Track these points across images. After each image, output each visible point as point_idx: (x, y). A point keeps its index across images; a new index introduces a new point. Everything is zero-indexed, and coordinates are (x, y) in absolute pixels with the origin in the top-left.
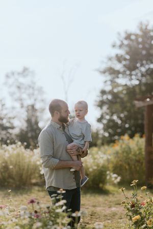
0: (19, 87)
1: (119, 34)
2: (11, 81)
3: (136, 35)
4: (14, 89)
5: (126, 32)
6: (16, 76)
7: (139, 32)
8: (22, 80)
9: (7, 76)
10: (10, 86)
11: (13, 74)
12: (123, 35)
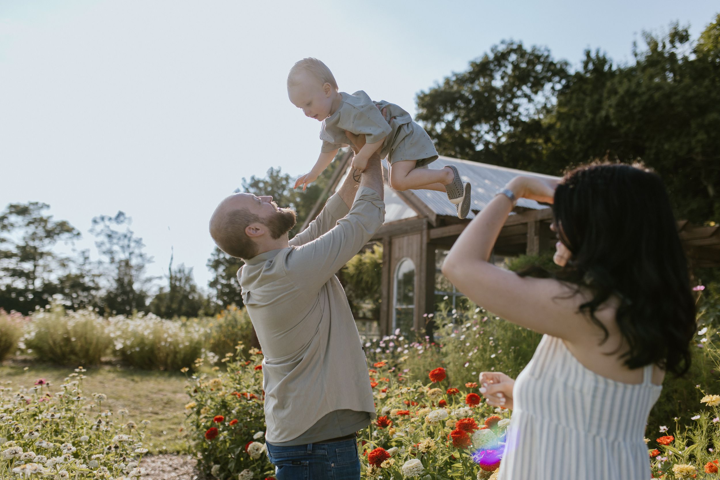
0: (110, 236)
1: (244, 179)
2: (100, 227)
3: (265, 183)
4: (103, 238)
5: (253, 178)
6: (107, 223)
7: (268, 179)
8: (114, 227)
9: (95, 222)
10: (98, 234)
11: (103, 219)
12: (249, 181)
